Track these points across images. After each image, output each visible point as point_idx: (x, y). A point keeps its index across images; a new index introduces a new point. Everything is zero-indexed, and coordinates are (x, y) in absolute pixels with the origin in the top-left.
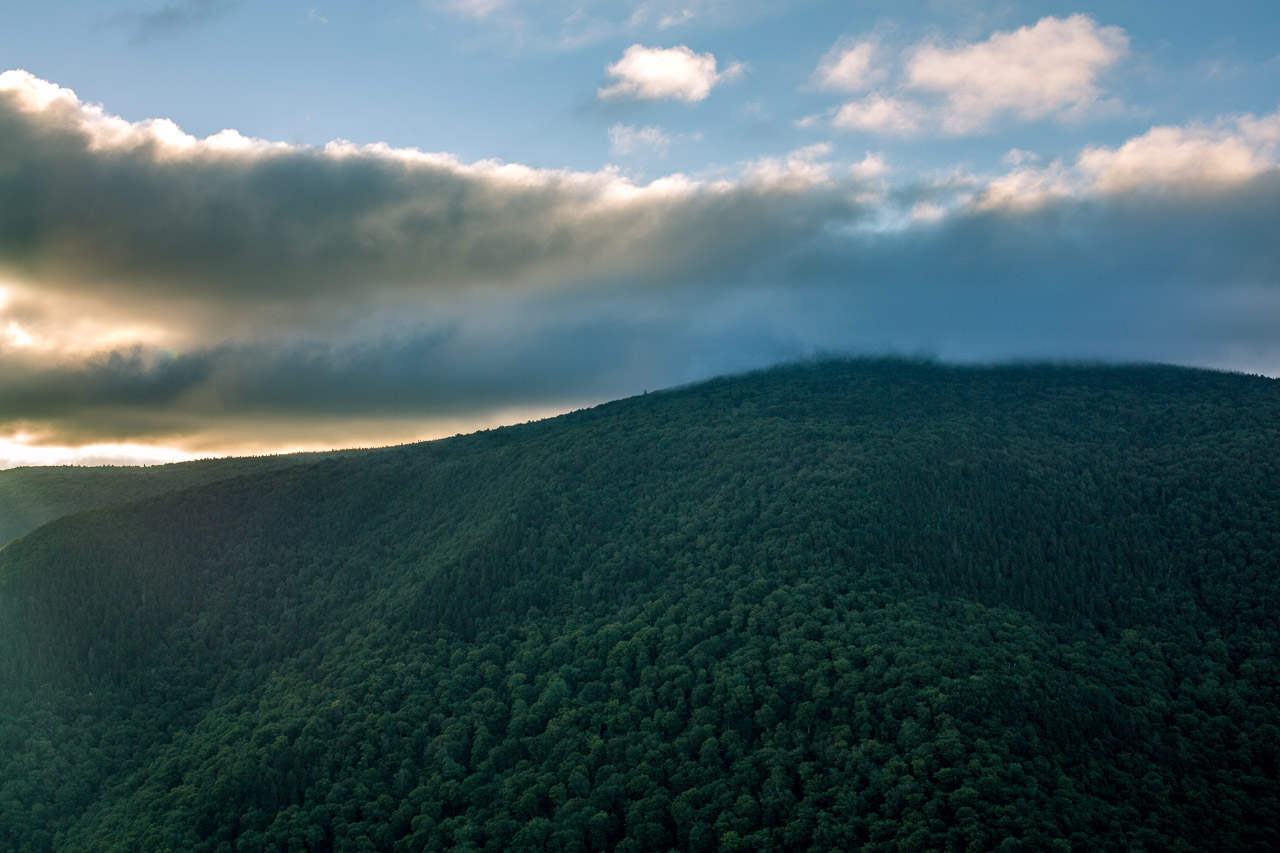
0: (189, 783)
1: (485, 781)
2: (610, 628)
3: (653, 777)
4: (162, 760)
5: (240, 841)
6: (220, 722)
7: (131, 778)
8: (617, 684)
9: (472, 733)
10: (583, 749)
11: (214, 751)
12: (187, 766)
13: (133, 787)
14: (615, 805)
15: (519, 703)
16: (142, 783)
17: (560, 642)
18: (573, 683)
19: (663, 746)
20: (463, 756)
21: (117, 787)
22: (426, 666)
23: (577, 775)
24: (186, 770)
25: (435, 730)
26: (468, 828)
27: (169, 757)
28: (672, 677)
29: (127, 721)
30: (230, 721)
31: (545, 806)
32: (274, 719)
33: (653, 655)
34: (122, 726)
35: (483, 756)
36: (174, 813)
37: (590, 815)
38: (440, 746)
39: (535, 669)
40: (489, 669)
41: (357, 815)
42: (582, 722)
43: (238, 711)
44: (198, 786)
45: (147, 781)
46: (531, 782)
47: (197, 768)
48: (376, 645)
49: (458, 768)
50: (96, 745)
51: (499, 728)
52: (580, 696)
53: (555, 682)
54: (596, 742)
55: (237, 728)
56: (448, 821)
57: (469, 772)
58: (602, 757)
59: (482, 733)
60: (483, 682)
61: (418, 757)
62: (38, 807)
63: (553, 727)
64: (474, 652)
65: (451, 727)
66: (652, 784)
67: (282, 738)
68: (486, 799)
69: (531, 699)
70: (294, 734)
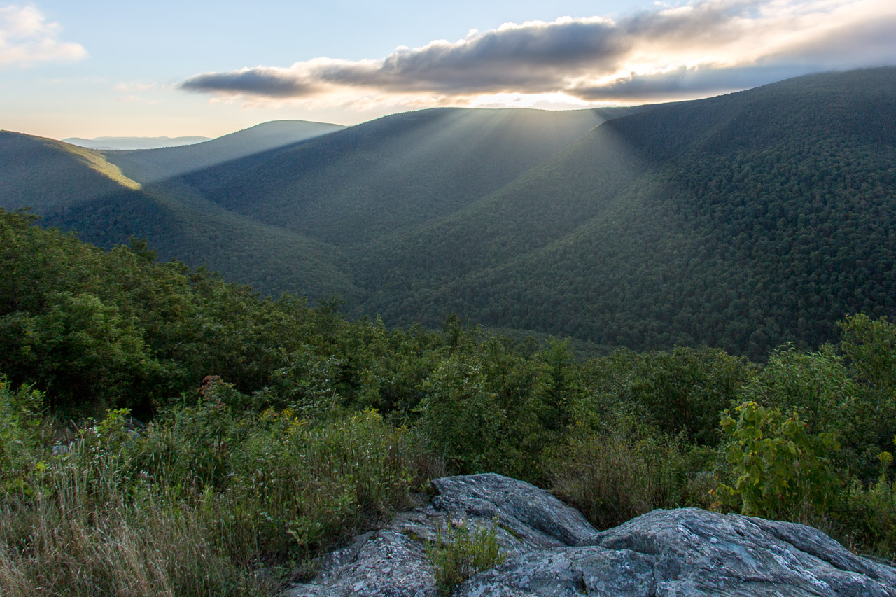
1: (725, 195)
2: (765, 152)
3: (777, 196)
5: (654, 208)
7: (625, 190)
8: (767, 169)
9: (721, 181)
10: (755, 187)
14: (765, 204)
15: (736, 173)
17: (749, 156)
18: (753, 168)
19: (781, 187)
20: (719, 188)
22: (708, 162)
23: (753, 195)
25: (711, 180)
26: (720, 208)
28: (785, 167)
31: (743, 203)
32: (664, 176)
33: (778, 161)
35: (725, 188)
36: (637, 200)
37: (757, 206)
38: (712, 184)
39: (741, 164)
40: (727, 163)
41: (687, 203)
42: (756, 180)
43: (654, 173)
46: (738, 196)
48: (693, 156)
49: (717, 191)
51: (730, 180)
52: (755, 172)
53: (747, 167)
54: (759, 185)
55: (654, 178)
56: (714, 206)
57: (720, 192)
58: (762, 190)
59: (725, 181)
60: (725, 167)
61: (706, 188)
62: (601, 196)
63: (746, 180)
64: (722, 158)
65: (715, 180)
66: (777, 198)
68: (725, 200)
69: (740, 172)
70: (670, 180)
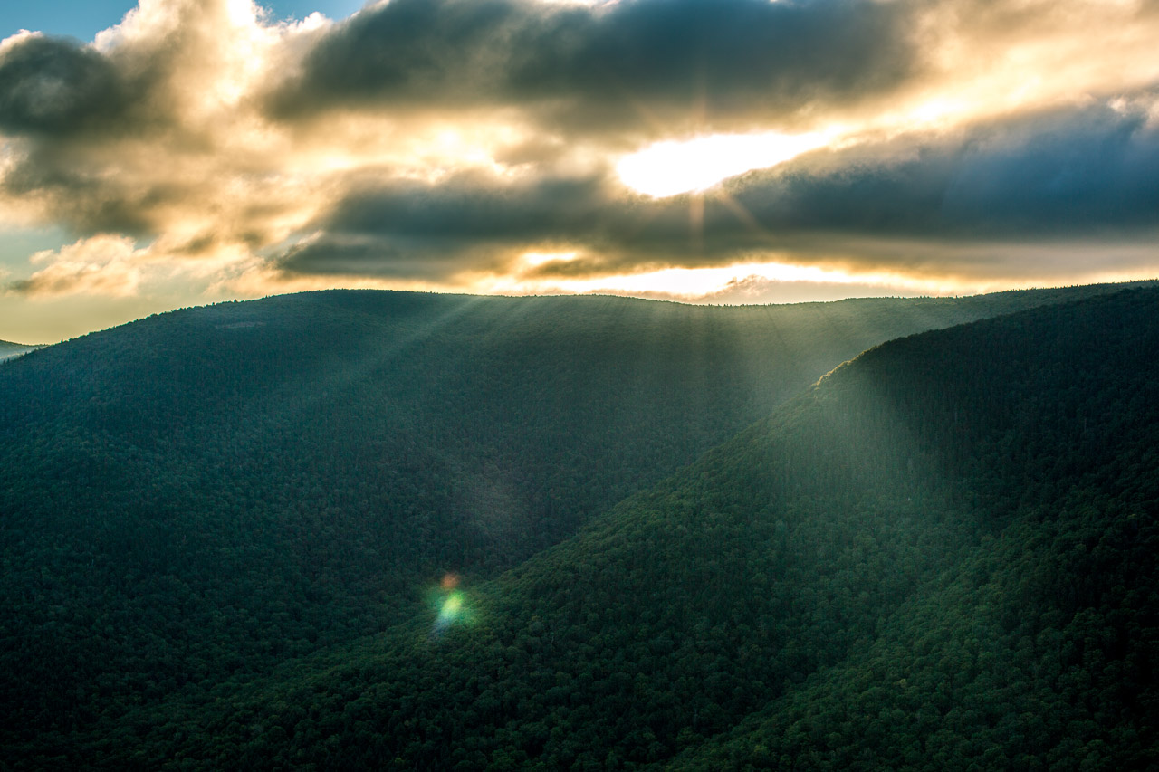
0: (995, 582)
4: (971, 561)
5: (1041, 637)
6: (1024, 529)
7: (944, 575)
11: (1018, 555)
12: (993, 567)
13: (946, 584)
16: (953, 580)
21: (931, 582)
24: (992, 570)
27: (978, 558)
29: (941, 524)
30: (1034, 529)
32: (1073, 528)
34: (937, 528)
36: (981, 608)
43: (1041, 519)
44: (1004, 584)
45: (958, 578)
47: (1003, 568)
50: (914, 544)
55: (1039, 535)
62: (864, 595)
67: (1080, 547)
70: (1091, 542)
